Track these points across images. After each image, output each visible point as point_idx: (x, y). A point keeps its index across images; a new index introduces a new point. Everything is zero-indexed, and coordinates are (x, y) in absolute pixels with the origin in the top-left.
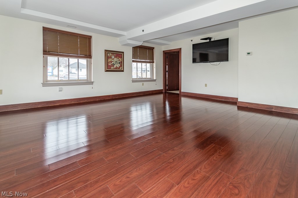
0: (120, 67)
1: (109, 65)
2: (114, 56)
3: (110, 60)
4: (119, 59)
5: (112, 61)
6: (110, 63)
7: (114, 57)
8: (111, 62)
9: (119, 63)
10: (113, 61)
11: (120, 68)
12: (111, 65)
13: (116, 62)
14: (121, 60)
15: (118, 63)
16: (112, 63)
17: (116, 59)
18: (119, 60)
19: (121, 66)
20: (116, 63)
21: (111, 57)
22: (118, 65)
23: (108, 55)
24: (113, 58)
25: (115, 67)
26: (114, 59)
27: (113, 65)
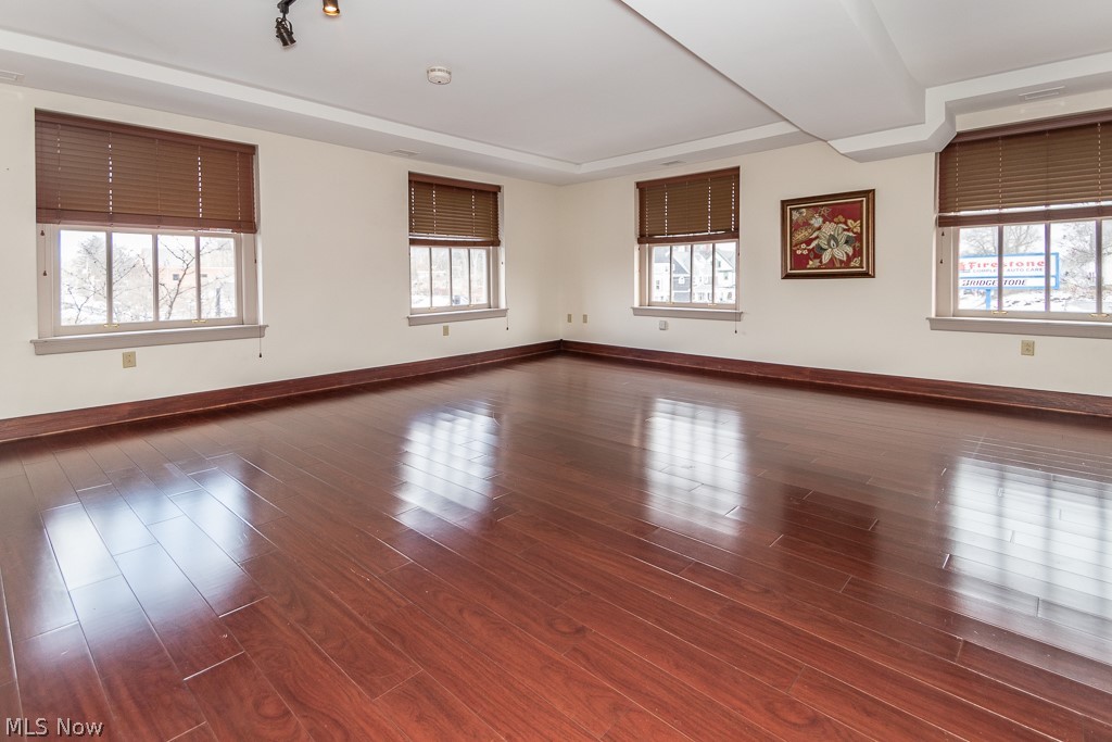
0: (850, 259)
1: (799, 252)
2: (823, 216)
3: (801, 235)
4: (845, 223)
5: (813, 236)
6: (803, 246)
7: (821, 220)
8: (808, 242)
9: (847, 242)
10: (817, 237)
11: (852, 264)
12: (805, 252)
13: (832, 237)
14: (858, 230)
15: (843, 241)
16: (811, 247)
17: (829, 228)
18: (848, 230)
19: (858, 253)
20: (832, 242)
21: (807, 224)
22: (842, 251)
23: (794, 218)
24: (817, 225)
25: (826, 258)
26: (819, 229)
27: (817, 253)
